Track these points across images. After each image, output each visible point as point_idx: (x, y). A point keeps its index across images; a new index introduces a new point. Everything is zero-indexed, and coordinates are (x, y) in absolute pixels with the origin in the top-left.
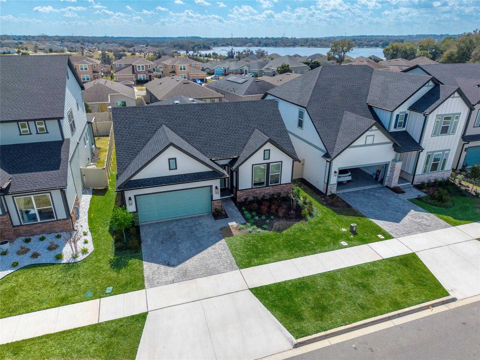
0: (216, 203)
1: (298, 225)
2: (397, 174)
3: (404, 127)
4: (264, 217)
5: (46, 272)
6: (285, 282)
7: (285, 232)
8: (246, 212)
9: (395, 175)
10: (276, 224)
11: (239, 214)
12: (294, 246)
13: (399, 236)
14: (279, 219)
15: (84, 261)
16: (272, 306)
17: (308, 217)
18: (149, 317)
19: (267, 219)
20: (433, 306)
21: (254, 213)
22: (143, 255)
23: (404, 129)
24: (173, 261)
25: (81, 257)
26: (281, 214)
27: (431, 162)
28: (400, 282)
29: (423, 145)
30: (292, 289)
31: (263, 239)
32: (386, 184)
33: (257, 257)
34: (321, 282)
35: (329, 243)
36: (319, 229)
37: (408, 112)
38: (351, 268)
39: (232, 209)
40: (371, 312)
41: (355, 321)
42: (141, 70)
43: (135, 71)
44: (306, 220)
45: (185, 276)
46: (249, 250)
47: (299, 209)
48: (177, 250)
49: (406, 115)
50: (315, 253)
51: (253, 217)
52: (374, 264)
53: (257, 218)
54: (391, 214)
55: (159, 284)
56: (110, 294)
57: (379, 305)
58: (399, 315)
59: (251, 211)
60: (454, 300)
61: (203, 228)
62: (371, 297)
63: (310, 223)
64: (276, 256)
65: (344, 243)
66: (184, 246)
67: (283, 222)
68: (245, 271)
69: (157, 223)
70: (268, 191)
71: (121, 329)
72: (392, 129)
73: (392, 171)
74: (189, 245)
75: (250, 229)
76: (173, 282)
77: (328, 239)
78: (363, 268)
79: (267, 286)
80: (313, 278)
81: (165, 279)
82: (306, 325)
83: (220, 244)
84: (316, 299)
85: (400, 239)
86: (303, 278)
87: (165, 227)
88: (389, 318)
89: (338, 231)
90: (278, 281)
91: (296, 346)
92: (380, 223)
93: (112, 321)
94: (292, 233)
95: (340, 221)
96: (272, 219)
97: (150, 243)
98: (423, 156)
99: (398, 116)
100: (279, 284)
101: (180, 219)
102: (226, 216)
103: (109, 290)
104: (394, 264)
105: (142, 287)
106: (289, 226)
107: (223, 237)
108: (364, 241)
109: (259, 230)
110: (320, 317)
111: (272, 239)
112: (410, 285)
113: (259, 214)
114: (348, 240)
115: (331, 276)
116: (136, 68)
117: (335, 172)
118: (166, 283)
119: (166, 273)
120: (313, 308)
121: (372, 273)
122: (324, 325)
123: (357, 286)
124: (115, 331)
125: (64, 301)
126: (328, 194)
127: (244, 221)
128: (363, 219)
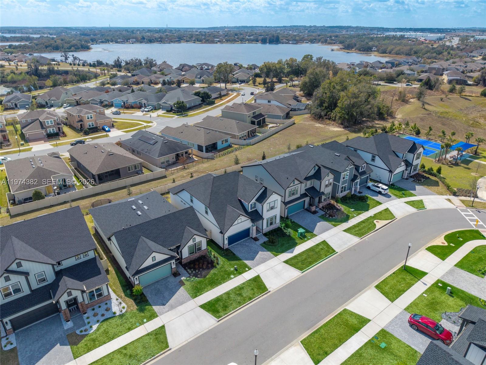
0: (174, 269)
1: (212, 271)
2: (255, 231)
3: (255, 208)
4: (197, 271)
5: (113, 321)
6: (211, 300)
7: (208, 277)
8: (188, 270)
9: (254, 232)
10: (203, 273)
11: (185, 272)
12: (212, 283)
13: (254, 267)
14: (204, 270)
15: (126, 312)
16: (208, 311)
17: (217, 266)
18: (165, 326)
19: (199, 271)
20: (262, 296)
21: (192, 270)
22: (150, 303)
23: (255, 209)
24: (164, 302)
25: (124, 311)
26: (204, 267)
27: (269, 222)
28: (252, 289)
29: (264, 217)
30: (214, 302)
31: (199, 283)
32: (251, 236)
33: (198, 292)
34: (224, 296)
35: (226, 278)
36: (222, 271)
37: (256, 202)
38: (235, 288)
39: (181, 270)
40: (242, 304)
41: (237, 308)
42: (50, 125)
43: (44, 127)
44: (216, 267)
45: (172, 308)
46: (195, 289)
47: (212, 262)
48: (164, 297)
49: (255, 203)
50: (221, 284)
51: (192, 272)
52: (243, 284)
53: (194, 272)
54: (252, 255)
55: (163, 313)
56: (146, 322)
57: (244, 300)
58: (251, 302)
59: (190, 268)
60: (270, 292)
61: (171, 283)
62: (242, 298)
63: (218, 269)
64: (206, 290)
65: (232, 276)
66: (166, 294)
67: (206, 271)
68: (195, 299)
69: (148, 285)
70: (197, 255)
71: (158, 332)
72: (250, 210)
73: (252, 231)
74: (168, 293)
75: (192, 279)
76: (168, 311)
77: (226, 276)
78: (240, 287)
79: (205, 304)
80: (221, 296)
81: (165, 311)
82: (221, 314)
83: (181, 290)
84: (224, 304)
85: (254, 269)
86: (218, 297)
87: (153, 287)
88: (248, 304)
89: (230, 270)
90: (209, 300)
91: (218, 321)
92: (246, 262)
93: (153, 331)
94: (211, 276)
95: (230, 264)
96: (201, 271)
97: (150, 296)
98: (265, 222)
99: (251, 205)
100: (209, 302)
101: (158, 281)
102: (180, 275)
103: (145, 320)
104: (251, 282)
105: (157, 316)
106: (209, 272)
107: (182, 286)
108: (240, 273)
109: (197, 278)
110: (225, 310)
111: (203, 282)
112: (256, 290)
113: (195, 269)
114: (234, 274)
115: (228, 293)
116: (45, 124)
117: (226, 239)
118: (166, 312)
119: (164, 308)
120: (222, 308)
121: (243, 288)
122: (227, 312)
123: (237, 295)
124: (156, 334)
125: (130, 329)
126: (225, 249)
127: (189, 275)
128: (240, 261)
